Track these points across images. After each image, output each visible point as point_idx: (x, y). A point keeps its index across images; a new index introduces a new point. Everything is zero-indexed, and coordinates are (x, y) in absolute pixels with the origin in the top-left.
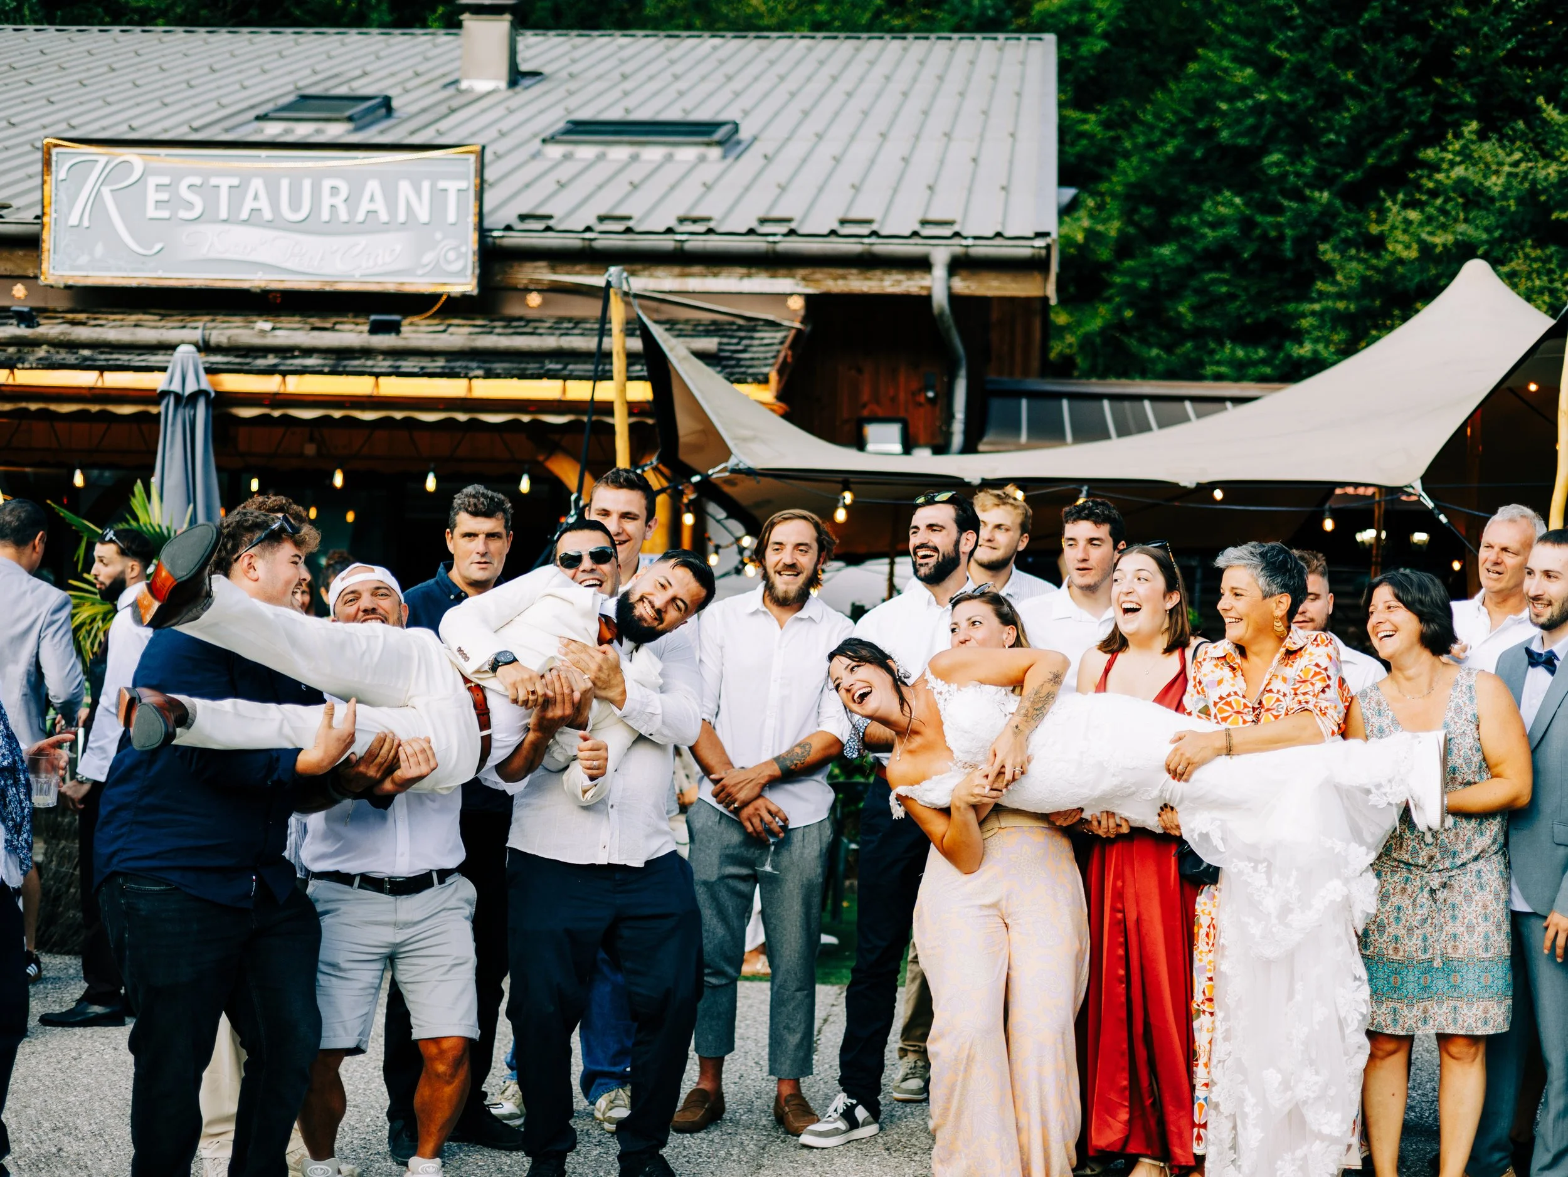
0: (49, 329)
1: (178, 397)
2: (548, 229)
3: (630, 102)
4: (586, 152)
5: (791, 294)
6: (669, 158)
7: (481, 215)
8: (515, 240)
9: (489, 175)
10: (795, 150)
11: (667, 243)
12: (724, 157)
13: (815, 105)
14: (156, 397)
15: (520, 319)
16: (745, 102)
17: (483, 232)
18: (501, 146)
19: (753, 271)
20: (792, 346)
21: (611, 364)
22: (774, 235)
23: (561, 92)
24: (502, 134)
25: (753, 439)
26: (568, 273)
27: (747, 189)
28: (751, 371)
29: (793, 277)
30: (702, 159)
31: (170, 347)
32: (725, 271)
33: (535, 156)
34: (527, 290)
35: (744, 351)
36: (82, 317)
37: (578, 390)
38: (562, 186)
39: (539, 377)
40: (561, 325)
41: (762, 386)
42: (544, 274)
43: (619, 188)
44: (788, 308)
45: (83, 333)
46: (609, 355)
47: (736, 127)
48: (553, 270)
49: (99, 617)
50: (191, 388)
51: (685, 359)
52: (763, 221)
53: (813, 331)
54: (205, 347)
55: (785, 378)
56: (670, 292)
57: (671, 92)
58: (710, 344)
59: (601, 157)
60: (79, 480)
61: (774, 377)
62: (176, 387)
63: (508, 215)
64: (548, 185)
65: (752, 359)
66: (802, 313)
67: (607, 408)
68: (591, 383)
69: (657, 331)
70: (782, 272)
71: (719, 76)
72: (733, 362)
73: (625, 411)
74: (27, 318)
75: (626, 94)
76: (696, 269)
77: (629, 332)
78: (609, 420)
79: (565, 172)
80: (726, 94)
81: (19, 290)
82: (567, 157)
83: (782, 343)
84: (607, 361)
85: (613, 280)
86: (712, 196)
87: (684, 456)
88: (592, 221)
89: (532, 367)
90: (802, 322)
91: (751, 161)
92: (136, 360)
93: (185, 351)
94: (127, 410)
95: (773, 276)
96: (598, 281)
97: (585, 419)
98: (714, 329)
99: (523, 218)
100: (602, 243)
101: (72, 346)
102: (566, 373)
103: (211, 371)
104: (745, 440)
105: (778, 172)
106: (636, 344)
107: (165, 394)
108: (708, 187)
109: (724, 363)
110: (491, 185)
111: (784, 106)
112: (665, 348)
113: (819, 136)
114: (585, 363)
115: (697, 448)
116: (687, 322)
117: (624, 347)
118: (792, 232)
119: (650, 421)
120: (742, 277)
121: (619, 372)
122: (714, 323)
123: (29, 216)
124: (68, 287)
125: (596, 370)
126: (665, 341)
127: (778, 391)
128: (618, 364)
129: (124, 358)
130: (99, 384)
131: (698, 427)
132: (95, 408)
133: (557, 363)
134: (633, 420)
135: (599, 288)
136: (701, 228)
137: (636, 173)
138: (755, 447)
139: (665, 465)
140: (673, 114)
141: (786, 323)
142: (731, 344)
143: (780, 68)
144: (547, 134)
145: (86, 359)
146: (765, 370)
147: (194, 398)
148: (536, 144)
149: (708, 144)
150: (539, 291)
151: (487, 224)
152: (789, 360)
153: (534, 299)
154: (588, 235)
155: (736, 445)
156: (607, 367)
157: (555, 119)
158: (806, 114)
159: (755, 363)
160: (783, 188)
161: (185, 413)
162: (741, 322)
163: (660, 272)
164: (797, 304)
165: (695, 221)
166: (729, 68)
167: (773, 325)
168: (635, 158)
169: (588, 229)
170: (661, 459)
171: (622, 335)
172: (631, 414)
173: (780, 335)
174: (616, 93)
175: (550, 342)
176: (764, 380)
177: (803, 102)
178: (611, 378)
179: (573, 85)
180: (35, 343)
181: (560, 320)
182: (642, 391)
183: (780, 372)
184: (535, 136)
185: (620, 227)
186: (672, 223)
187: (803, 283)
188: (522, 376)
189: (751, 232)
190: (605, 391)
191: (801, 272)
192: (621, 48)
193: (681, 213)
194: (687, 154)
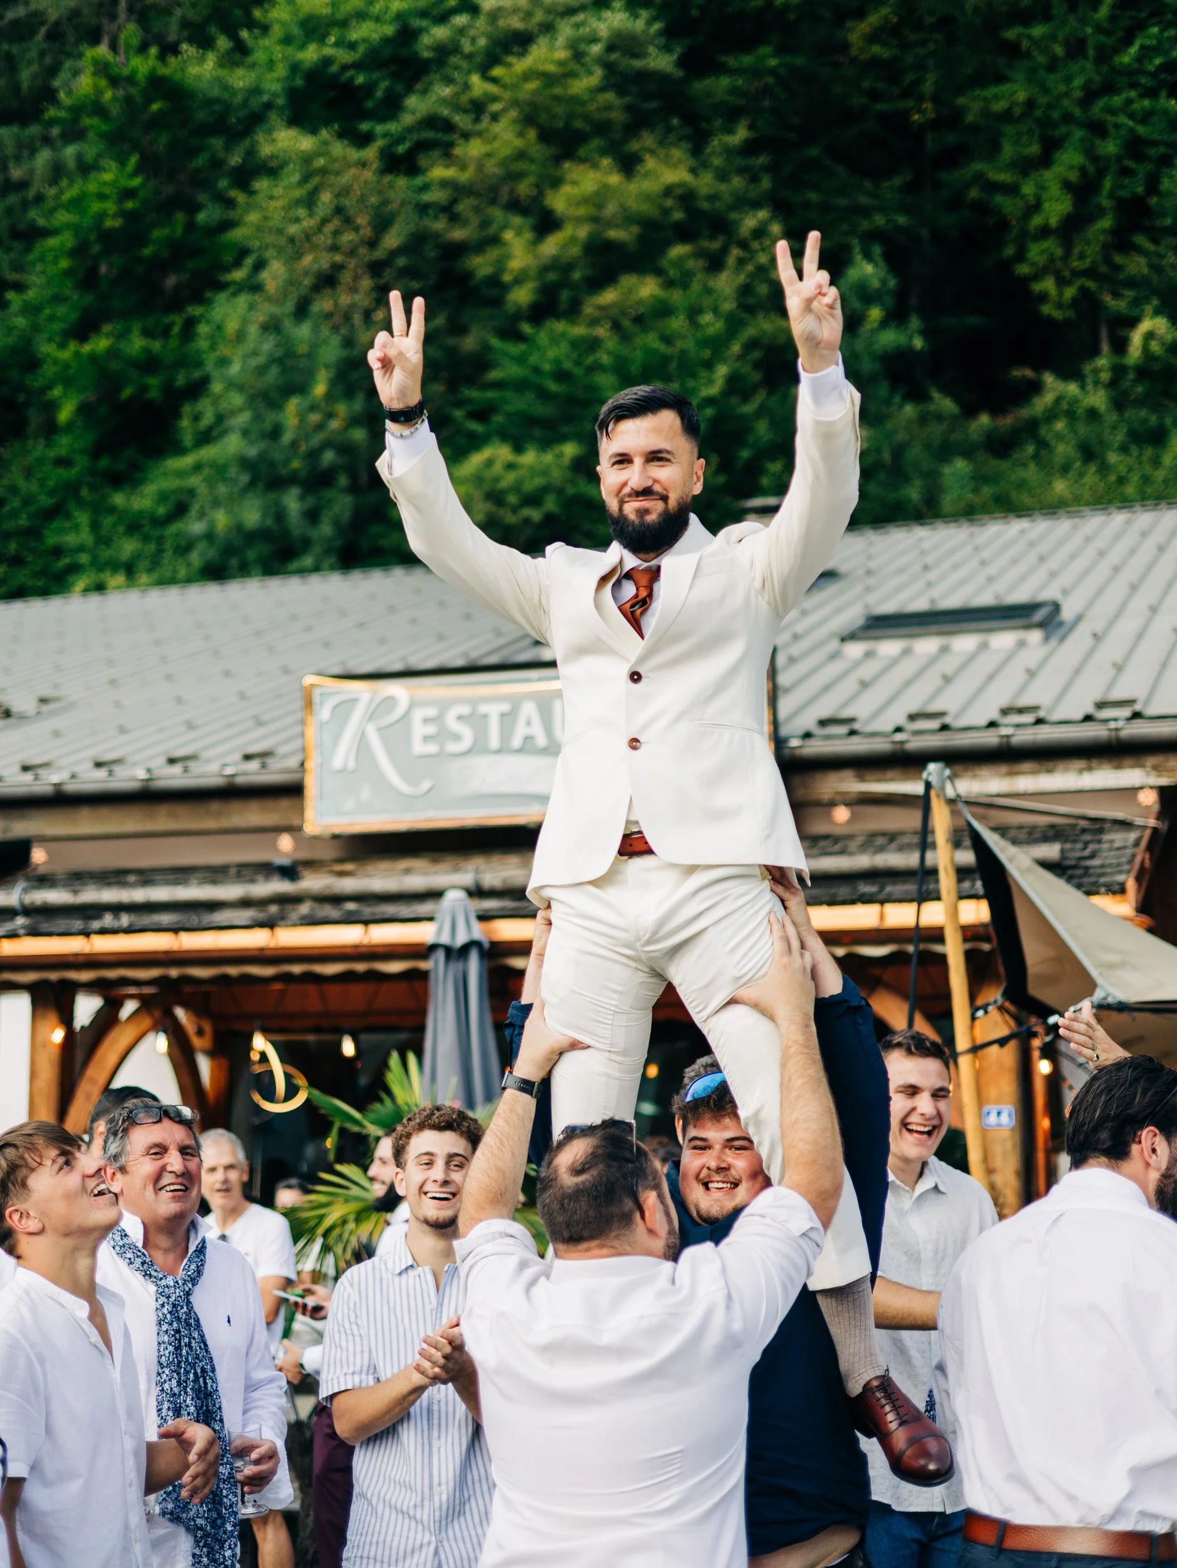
0: (312, 882)
1: (448, 950)
2: (853, 733)
3: (936, 592)
4: (889, 648)
5: (1141, 788)
6: (984, 646)
7: (775, 724)
8: (817, 748)
9: (783, 679)
10: (1128, 626)
11: (990, 739)
12: (1047, 639)
13: (1143, 577)
14: (425, 951)
15: (826, 837)
16: (1065, 580)
17: (779, 742)
18: (796, 649)
19: (1094, 763)
20: (1150, 847)
21: (937, 881)
22: (1116, 720)
23: (859, 588)
24: (796, 637)
25: (1123, 965)
26: (879, 780)
27: (1077, 672)
28: (1102, 880)
29: (1143, 766)
30: (1022, 644)
31: (435, 895)
32: (1061, 765)
33: (834, 656)
34: (832, 804)
35: (1093, 856)
36: (349, 867)
37: (900, 915)
38: (864, 685)
39: (853, 902)
40: (874, 841)
41: (1118, 897)
42: (851, 784)
43: (931, 681)
44: (1140, 804)
45: (348, 885)
46: (933, 872)
47: (1056, 607)
48: (862, 779)
49: (352, 1217)
50: (461, 939)
51: (1028, 870)
52: (1101, 705)
53: (1170, 829)
54: (477, 892)
55: (1144, 884)
56: (998, 796)
57: (981, 578)
58: (1051, 851)
59: (907, 652)
60: (348, 1048)
61: (1131, 885)
62: (445, 939)
63: (808, 720)
64: (850, 684)
65: (1103, 866)
66: (1156, 808)
67: (937, 934)
68: (914, 906)
69: (992, 839)
70: (1129, 761)
71: (1032, 557)
72: (1080, 872)
73: (959, 937)
74: (289, 872)
75: (929, 585)
76: (1026, 766)
77: (957, 844)
78: (938, 948)
79: (868, 670)
80: (1042, 574)
81: (286, 843)
82: (869, 654)
83: (1137, 843)
84: (931, 878)
85: (933, 779)
86: (1038, 683)
87: (1035, 990)
88: (901, 720)
89: (843, 891)
90: (1158, 819)
91: (1078, 642)
92: (404, 910)
93: (454, 897)
94: (395, 967)
95: (1119, 767)
96: (915, 788)
97: (910, 948)
98: (1052, 834)
99: (823, 723)
100: (916, 744)
101: (336, 899)
102: (881, 897)
103: (484, 917)
104: (1112, 966)
105: (1112, 650)
106: (967, 857)
107: (433, 948)
108: (1031, 674)
109: (1070, 872)
110: (787, 691)
111: (1109, 581)
112: (1003, 857)
113: (1154, 610)
114: (904, 882)
115: (1051, 980)
116: (1020, 827)
117: (952, 860)
118: (1136, 715)
119: (986, 947)
120: (1081, 771)
121: (949, 893)
122: (1052, 826)
123: (293, 762)
124: (336, 837)
125: (920, 889)
126: (1002, 850)
127: (1137, 902)
128: (947, 882)
129: (390, 909)
130: (366, 941)
131: (1050, 953)
132: (360, 967)
133: (873, 884)
134: (968, 946)
135: (916, 797)
136: (1029, 718)
137: (948, 665)
138: (1125, 975)
139: (1013, 1002)
140: (985, 599)
141: (1139, 821)
142: (1076, 851)
143: (1100, 543)
144: (846, 632)
145: (350, 913)
146: (1121, 878)
147: (465, 950)
148: (834, 644)
149: (1028, 627)
150: (847, 804)
151: (784, 732)
152: (1147, 864)
153: (842, 814)
154: (899, 737)
155: (1101, 974)
156: (932, 886)
157: (853, 616)
158: (1134, 588)
159: (1108, 870)
160: (1119, 668)
161: (456, 967)
162: (1083, 823)
163: (985, 772)
164: (1148, 798)
165: (1021, 711)
166: (1042, 548)
167: (1125, 825)
168: (945, 649)
169: (898, 730)
170: (1006, 995)
171: (949, 846)
172: (966, 939)
173: (1133, 836)
174: (919, 585)
175: (862, 861)
176: (1121, 890)
177: (1130, 573)
178: (938, 898)
179: (871, 581)
180: (295, 900)
181: (872, 836)
182: (977, 912)
183: (1139, 879)
184: (832, 636)
185: (934, 724)
186: (994, 715)
187: (1154, 773)
188: (832, 902)
189: (1088, 718)
190: (933, 914)
191: (1151, 761)
192: (920, 540)
193: (1004, 702)
194: (1004, 640)
